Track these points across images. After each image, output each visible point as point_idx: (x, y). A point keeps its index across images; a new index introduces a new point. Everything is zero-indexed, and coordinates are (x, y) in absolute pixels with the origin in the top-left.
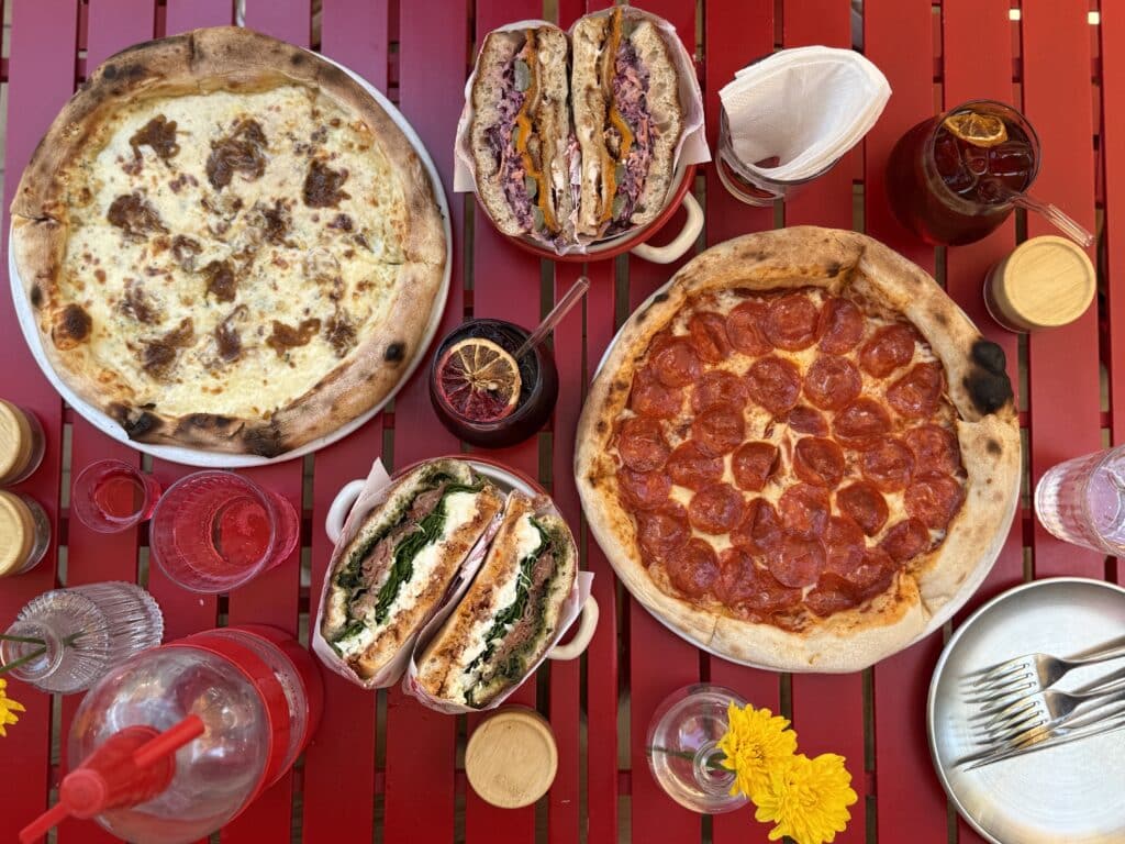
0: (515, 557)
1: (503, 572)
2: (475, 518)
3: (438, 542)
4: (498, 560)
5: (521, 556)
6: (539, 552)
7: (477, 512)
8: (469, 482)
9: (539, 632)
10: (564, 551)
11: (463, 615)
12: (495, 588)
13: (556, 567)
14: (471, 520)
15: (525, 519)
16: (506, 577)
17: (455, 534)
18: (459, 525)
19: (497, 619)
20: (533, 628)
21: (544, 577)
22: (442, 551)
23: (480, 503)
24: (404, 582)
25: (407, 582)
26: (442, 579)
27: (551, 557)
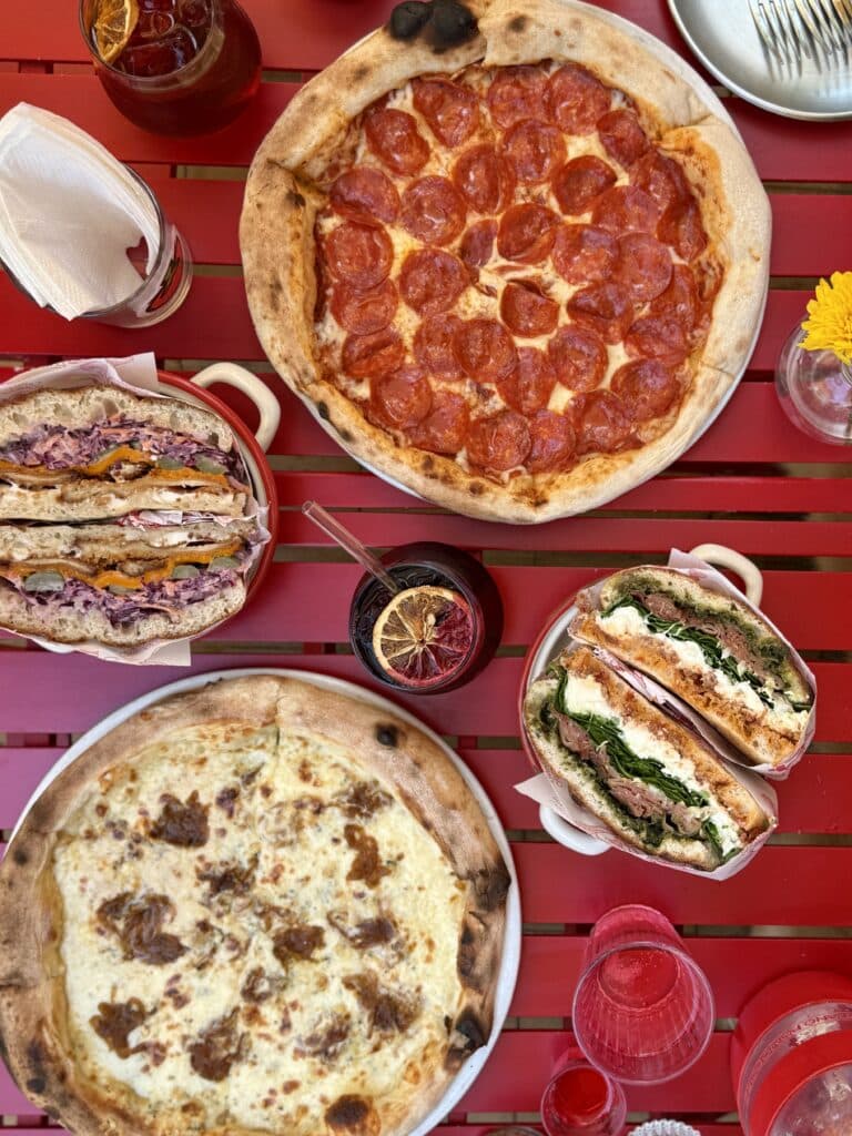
0: (647, 639)
1: (662, 654)
2: (597, 681)
3: (620, 726)
4: (647, 659)
5: (645, 631)
6: (643, 610)
7: (590, 678)
8: (554, 683)
9: (734, 620)
10: (644, 582)
11: (707, 705)
12: (679, 665)
13: (661, 592)
14: (598, 685)
15: (604, 624)
16: (668, 651)
17: (613, 705)
18: (604, 700)
19: (715, 666)
20: (729, 626)
21: (673, 607)
22: (631, 722)
23: (581, 672)
24: (663, 770)
25: (663, 766)
26: (664, 726)
27: (650, 597)
